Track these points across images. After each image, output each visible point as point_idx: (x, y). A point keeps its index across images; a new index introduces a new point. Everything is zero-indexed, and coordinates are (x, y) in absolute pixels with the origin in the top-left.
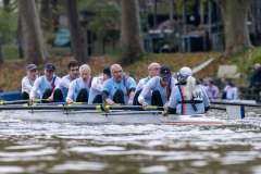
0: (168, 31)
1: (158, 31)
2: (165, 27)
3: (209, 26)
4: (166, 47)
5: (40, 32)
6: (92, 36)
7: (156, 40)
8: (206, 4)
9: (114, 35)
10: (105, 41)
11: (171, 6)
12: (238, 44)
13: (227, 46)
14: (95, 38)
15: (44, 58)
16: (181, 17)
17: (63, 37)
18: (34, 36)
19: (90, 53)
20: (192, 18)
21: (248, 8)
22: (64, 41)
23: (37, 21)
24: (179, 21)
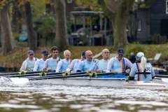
0: (82, 34)
1: (77, 34)
2: (80, 32)
3: (105, 31)
4: (81, 43)
5: (11, 33)
6: (40, 36)
7: (75, 38)
8: (103, 19)
9: (52, 35)
10: (47, 39)
11: (84, 20)
12: (120, 42)
13: (115, 43)
14: (41, 37)
15: (13, 47)
16: (89, 26)
17: (24, 36)
18: (8, 35)
19: (38, 46)
20: (96, 27)
21: (127, 22)
22: (24, 38)
23: (10, 27)
24: (88, 28)
